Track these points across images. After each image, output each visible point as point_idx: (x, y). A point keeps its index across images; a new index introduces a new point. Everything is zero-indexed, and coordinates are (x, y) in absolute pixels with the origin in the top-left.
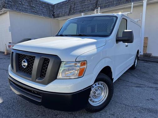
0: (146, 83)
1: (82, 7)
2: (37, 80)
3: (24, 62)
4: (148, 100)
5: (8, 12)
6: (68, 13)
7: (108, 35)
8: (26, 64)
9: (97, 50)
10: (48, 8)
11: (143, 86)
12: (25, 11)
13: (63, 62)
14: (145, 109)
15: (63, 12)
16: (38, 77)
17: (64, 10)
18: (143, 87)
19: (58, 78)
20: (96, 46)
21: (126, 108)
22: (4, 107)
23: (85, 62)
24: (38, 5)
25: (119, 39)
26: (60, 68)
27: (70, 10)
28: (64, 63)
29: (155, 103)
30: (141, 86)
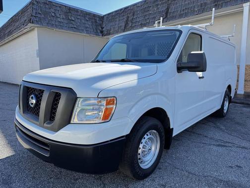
0: (237, 141)
1: (144, 18)
2: (45, 125)
3: (32, 98)
4: (231, 167)
5: (36, 29)
6: (123, 28)
7: (164, 59)
8: (34, 101)
9: (138, 81)
10: (94, 20)
11: (230, 145)
12: (60, 26)
13: (80, 98)
14: (221, 181)
15: (117, 26)
16: (47, 120)
17: (117, 23)
18: (230, 147)
19: (72, 122)
20: (138, 76)
21: (188, 177)
22: (8, 162)
23: (114, 99)
24: (79, 17)
25: (183, 65)
26: (76, 107)
27: (127, 24)
28: (82, 99)
29: (241, 173)
30: (227, 144)
